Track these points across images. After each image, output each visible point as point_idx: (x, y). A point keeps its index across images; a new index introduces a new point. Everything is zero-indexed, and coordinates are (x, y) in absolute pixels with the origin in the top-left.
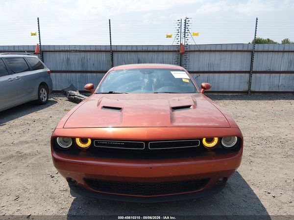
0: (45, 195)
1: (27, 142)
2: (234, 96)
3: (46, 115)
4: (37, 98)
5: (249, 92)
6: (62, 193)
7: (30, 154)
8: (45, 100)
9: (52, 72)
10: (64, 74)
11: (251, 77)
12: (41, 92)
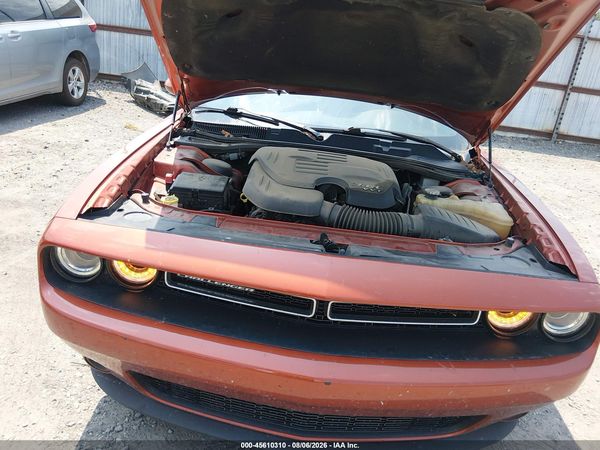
0: (32, 374)
1: (17, 204)
2: (517, 139)
3: (77, 135)
4: (60, 89)
5: (555, 135)
6: (79, 374)
7: (18, 237)
8: (77, 95)
9: (100, 27)
10: (129, 37)
11: (565, 99)
12: (70, 74)
